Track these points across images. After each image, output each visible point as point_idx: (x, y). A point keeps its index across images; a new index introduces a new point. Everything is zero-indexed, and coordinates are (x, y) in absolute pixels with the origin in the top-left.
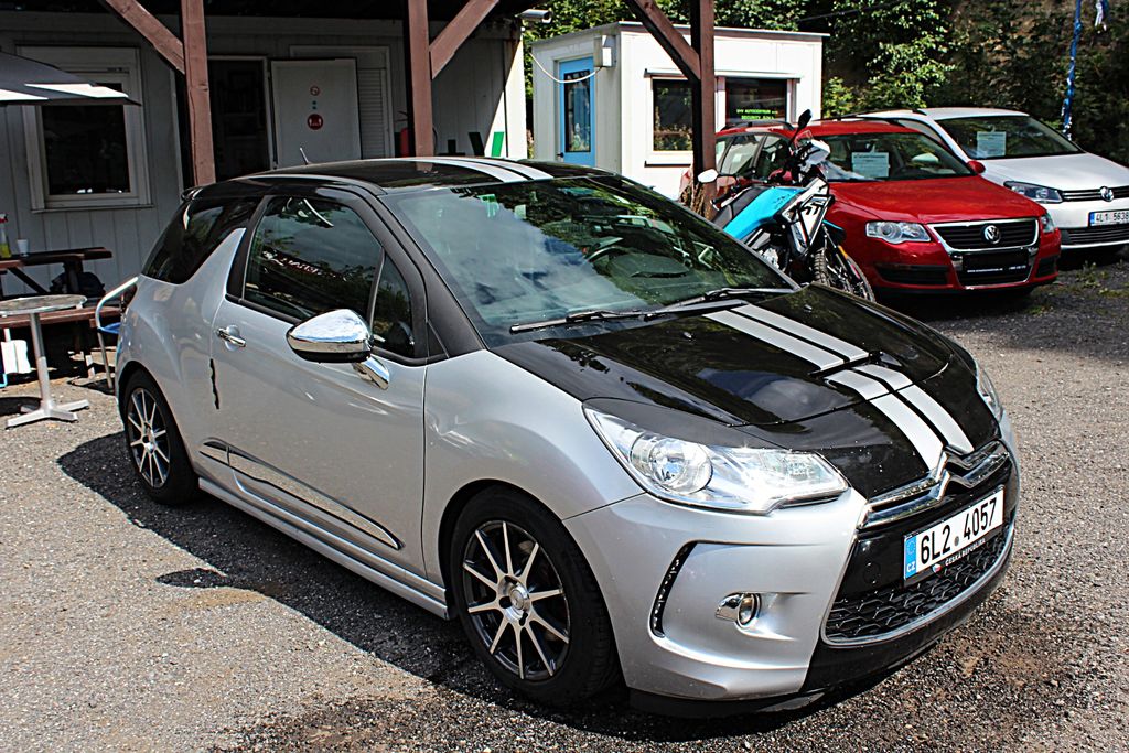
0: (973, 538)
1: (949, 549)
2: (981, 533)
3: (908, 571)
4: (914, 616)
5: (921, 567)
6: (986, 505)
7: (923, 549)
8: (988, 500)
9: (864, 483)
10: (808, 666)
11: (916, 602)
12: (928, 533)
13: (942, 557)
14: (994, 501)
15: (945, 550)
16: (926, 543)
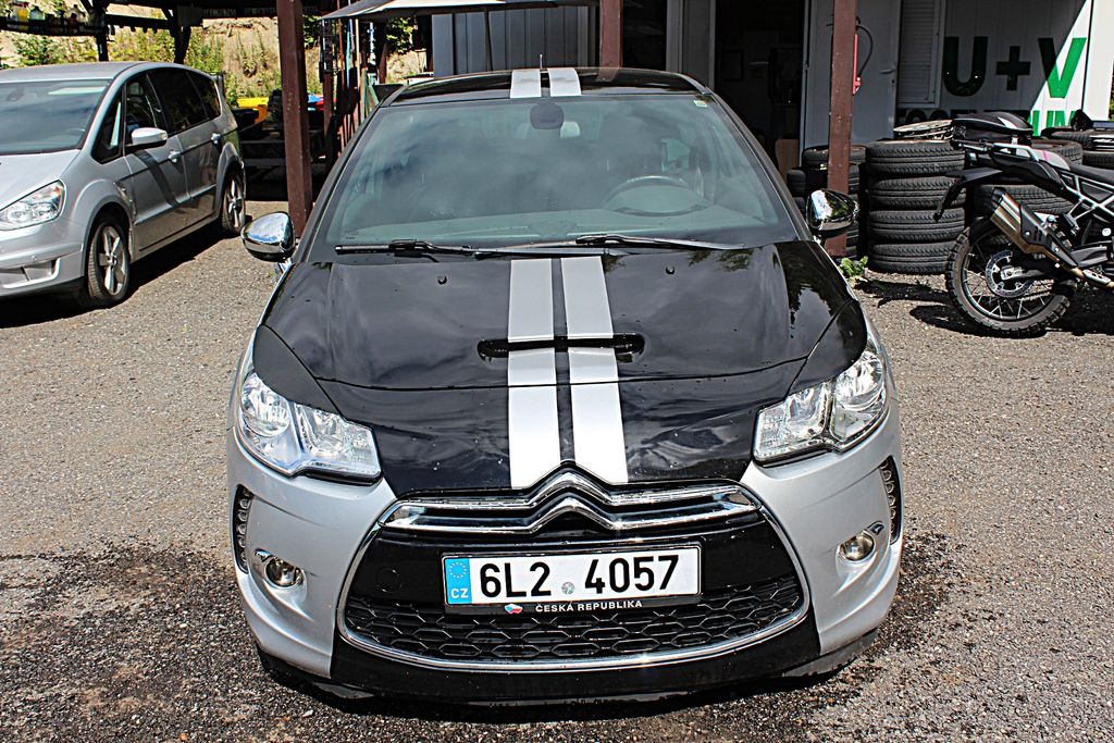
0: (608, 593)
1: (548, 593)
2: (632, 592)
3: (454, 596)
4: (494, 658)
5: (479, 598)
6: (650, 559)
7: (485, 580)
8: (656, 554)
9: (404, 478)
10: (331, 655)
11: (494, 641)
12: (500, 562)
13: (529, 598)
14: (674, 559)
15: (535, 592)
16: (490, 573)
